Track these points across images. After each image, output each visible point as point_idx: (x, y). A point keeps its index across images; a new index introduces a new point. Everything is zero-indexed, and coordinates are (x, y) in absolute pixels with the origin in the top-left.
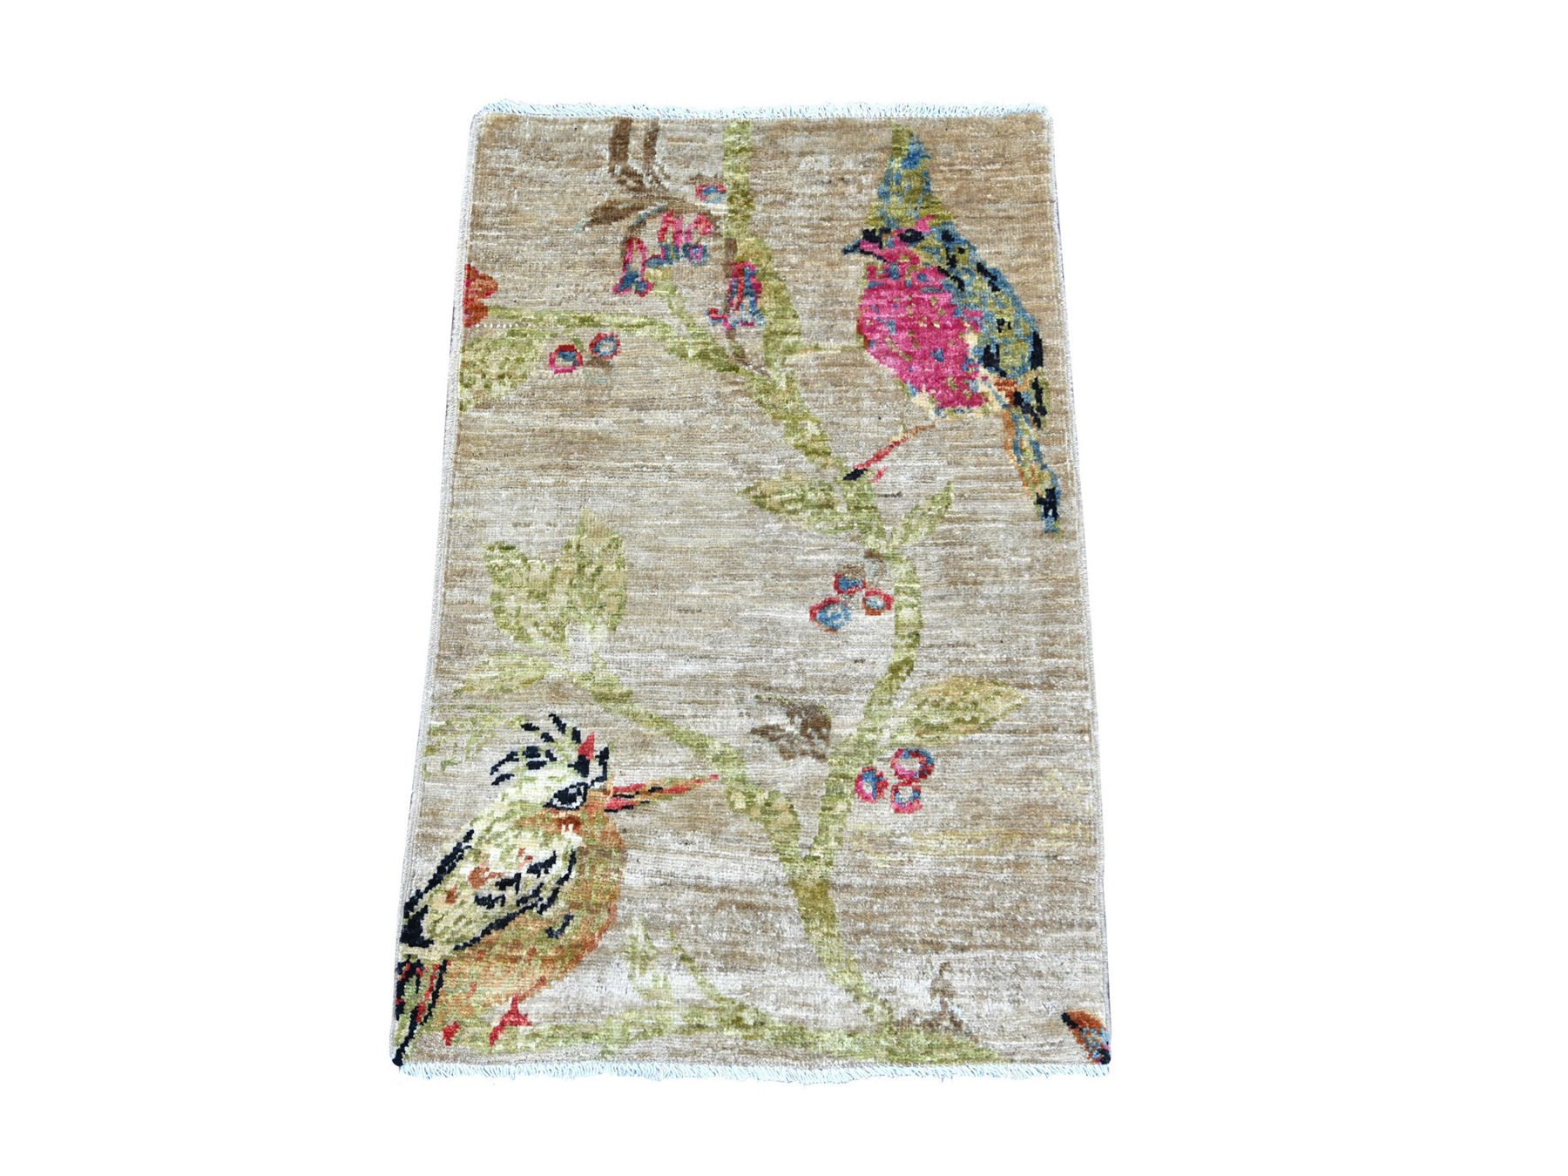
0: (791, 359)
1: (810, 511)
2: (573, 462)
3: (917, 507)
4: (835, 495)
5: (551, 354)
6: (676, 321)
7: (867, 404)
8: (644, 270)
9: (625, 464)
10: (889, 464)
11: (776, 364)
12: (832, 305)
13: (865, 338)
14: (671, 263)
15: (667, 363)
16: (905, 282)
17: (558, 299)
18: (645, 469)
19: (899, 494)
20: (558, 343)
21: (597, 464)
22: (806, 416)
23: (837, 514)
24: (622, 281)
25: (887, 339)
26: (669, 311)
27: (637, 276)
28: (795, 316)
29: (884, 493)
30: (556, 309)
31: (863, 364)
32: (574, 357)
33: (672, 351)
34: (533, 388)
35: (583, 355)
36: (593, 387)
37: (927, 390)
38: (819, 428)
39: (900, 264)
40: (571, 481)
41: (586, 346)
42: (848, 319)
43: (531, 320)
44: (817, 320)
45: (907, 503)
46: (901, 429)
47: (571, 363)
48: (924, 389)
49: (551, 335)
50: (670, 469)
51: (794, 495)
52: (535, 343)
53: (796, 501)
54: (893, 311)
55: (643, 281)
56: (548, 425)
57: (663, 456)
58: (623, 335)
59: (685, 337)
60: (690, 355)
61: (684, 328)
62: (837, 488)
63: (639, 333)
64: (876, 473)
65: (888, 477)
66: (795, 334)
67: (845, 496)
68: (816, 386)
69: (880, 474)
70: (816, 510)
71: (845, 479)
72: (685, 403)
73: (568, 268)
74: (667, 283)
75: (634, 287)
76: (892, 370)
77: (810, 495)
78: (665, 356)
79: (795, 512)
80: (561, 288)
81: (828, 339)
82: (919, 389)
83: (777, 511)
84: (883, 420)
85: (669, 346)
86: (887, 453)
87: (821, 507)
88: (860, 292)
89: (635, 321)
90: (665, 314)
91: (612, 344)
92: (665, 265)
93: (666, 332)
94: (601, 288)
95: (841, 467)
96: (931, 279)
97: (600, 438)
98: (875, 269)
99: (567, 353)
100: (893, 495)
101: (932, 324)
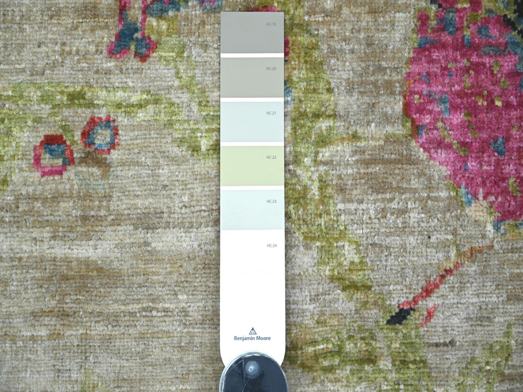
0: (325, 153)
1: (348, 368)
2: (69, 306)
3: (473, 359)
4: (379, 344)
5: (35, 148)
6: (185, 97)
7: (414, 217)
8: (144, 20)
9: (130, 307)
10: (440, 301)
11: (307, 161)
12: (373, 74)
13: (413, 121)
14: (178, 10)
15: (174, 160)
16: (463, 38)
17: (40, 65)
18: (154, 313)
19: (452, 343)
20: (44, 131)
21: (98, 309)
22: (342, 235)
23: (380, 371)
24: (119, 37)
25: (440, 124)
26: (177, 83)
27: (136, 30)
28: (330, 90)
29: (436, 340)
30: (39, 80)
31: (411, 161)
32: (63, 152)
33: (182, 141)
34: (18, 199)
35: (74, 148)
36: (88, 196)
37: (485, 198)
38: (358, 252)
39: (458, 10)
40: (68, 333)
41: (77, 135)
42: (393, 93)
43: (9, 98)
44: (356, 95)
45: (461, 354)
46: (453, 254)
47: (59, 162)
48: (481, 196)
49: (35, 121)
50: (185, 312)
51: (330, 346)
52: (15, 131)
53: (331, 353)
54: (447, 81)
55: (144, 37)
56: (37, 250)
57: (176, 294)
58: (122, 120)
59: (196, 122)
60: (203, 148)
61: (195, 108)
62: (380, 335)
63: (141, 115)
64: (425, 313)
65: (438, 320)
66: (330, 116)
67: (389, 347)
68: (355, 192)
69: (430, 315)
70: (356, 366)
71: (389, 322)
72: (200, 220)
73: (51, 17)
74: (174, 40)
75: (133, 47)
76: (444, 168)
77: (349, 346)
78: (175, 151)
79: (330, 369)
80: (43, 49)
81: (369, 123)
82: (475, 196)
83: (310, 369)
84: (433, 239)
85: (177, 135)
86: (437, 286)
87: (362, 361)
88: (408, 54)
89: (135, 98)
90: (171, 87)
91: (108, 133)
92: (171, 13)
93: (173, 113)
94: (92, 48)
95: (383, 307)
96: (494, 32)
97: (100, 270)
98: (428, 18)
99: (54, 147)
100: (445, 344)
101: (493, 102)
